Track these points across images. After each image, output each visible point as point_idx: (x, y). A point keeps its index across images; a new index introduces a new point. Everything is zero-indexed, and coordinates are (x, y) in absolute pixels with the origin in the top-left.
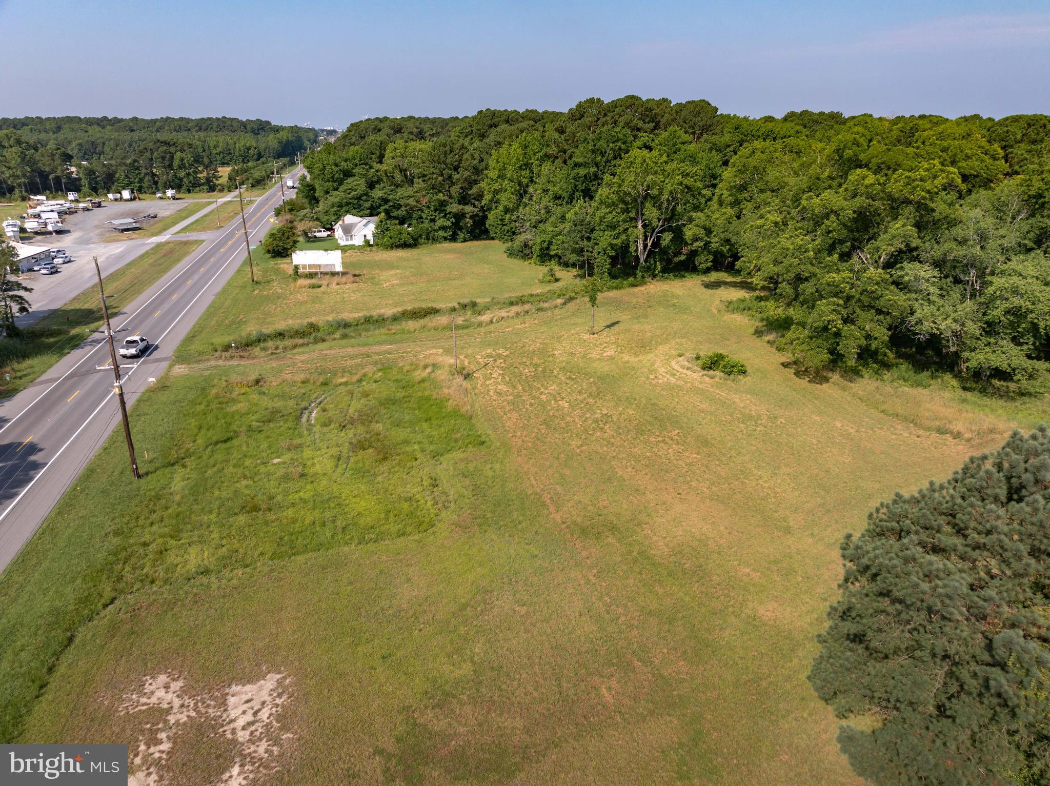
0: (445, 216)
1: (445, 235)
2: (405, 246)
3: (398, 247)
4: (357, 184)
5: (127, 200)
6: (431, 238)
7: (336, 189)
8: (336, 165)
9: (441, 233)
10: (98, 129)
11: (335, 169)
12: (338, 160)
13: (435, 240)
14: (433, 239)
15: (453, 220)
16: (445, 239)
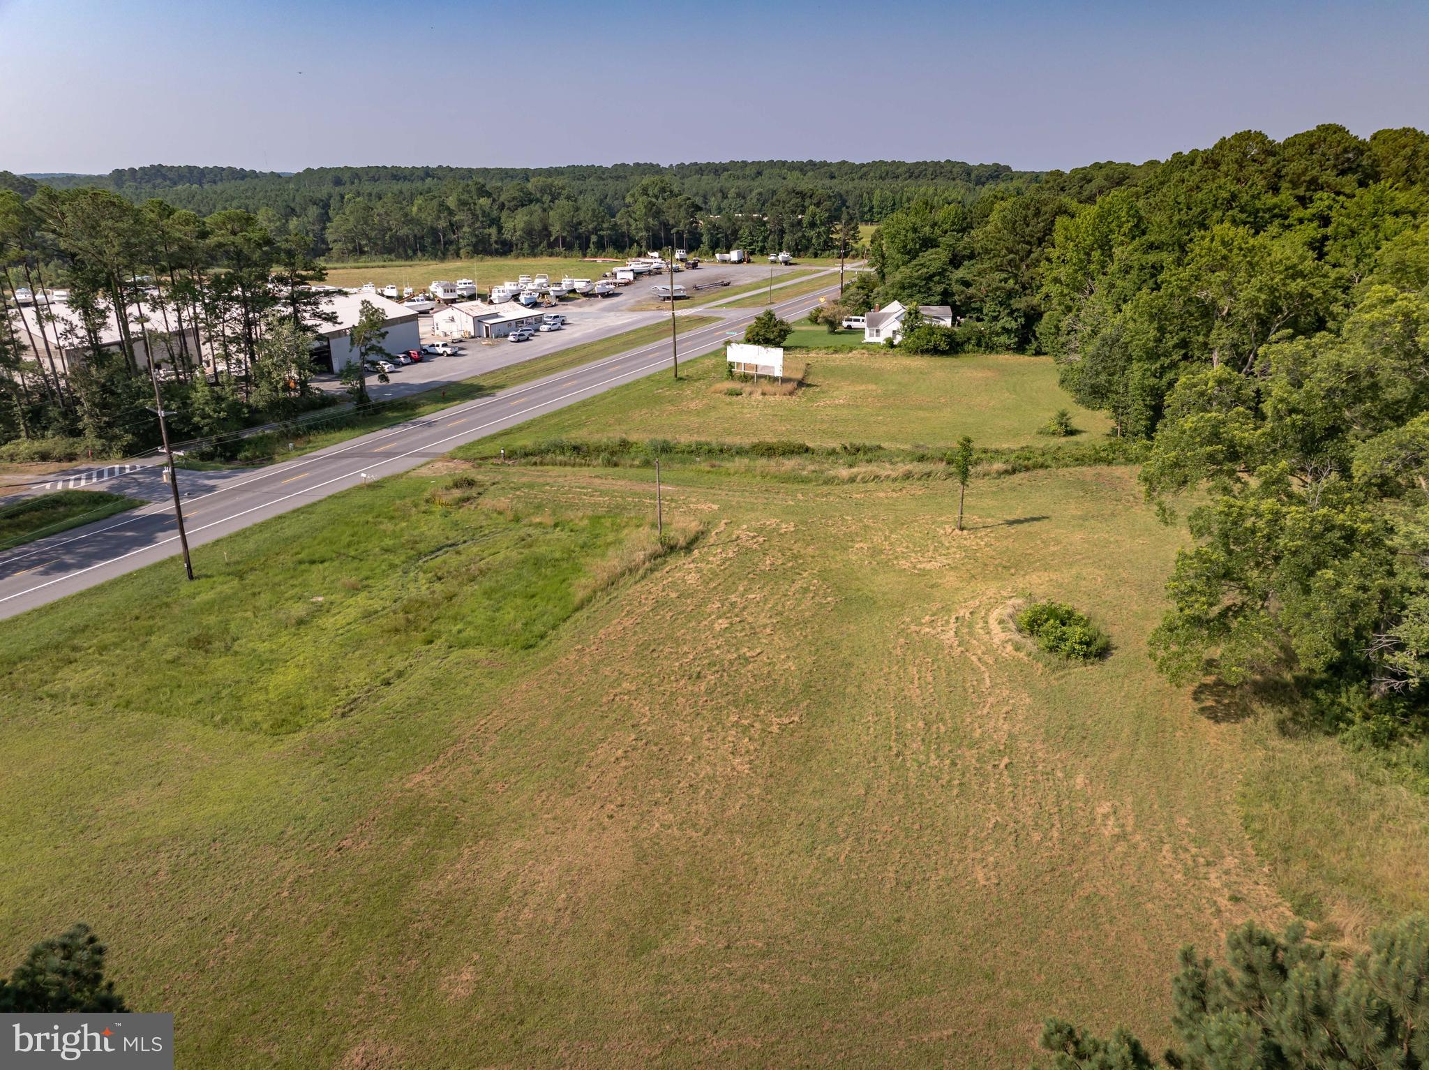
0: (1011, 314)
1: (1008, 342)
2: (936, 351)
3: (925, 352)
4: (934, 259)
5: (734, 263)
6: (985, 344)
7: (905, 264)
8: (915, 230)
9: (1003, 339)
10: (797, 174)
11: (910, 235)
12: (919, 223)
13: (991, 348)
14: (987, 346)
15: (1022, 320)
16: (1008, 348)
